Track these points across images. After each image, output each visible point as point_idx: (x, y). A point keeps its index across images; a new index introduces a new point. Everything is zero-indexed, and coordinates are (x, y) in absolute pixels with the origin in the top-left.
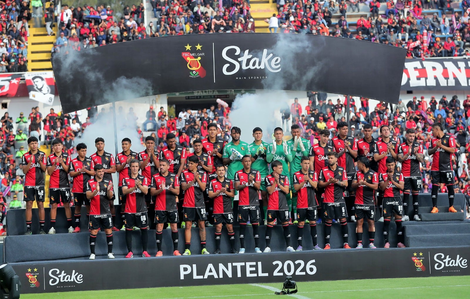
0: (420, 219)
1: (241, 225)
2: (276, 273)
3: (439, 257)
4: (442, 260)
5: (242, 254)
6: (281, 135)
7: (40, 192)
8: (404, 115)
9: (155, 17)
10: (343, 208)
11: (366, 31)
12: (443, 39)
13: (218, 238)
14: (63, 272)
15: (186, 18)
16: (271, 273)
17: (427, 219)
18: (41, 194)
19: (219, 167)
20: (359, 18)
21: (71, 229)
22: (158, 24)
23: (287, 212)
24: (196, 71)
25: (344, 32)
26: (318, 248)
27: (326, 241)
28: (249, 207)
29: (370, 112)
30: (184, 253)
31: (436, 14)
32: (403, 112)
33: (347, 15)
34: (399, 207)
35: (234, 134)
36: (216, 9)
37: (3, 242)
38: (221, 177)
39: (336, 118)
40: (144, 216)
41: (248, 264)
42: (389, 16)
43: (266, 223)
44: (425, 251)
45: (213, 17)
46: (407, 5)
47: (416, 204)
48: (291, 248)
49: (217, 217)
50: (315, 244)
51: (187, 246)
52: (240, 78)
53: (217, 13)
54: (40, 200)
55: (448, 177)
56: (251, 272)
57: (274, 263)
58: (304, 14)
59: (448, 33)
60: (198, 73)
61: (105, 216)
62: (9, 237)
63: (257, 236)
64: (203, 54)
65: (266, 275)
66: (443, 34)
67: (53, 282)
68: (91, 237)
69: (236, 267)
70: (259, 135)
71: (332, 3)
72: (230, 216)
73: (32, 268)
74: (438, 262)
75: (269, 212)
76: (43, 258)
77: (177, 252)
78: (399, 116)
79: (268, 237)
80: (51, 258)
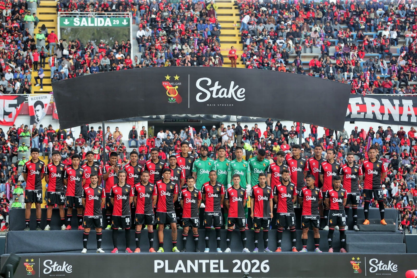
0: (359, 229)
1: (206, 229)
2: (235, 270)
3: (374, 262)
4: (376, 264)
5: (207, 253)
6: (241, 153)
7: (39, 194)
8: (346, 141)
9: (140, 52)
10: (293, 218)
11: (316, 70)
12: (382, 78)
13: (185, 238)
14: (56, 263)
15: (166, 54)
16: (231, 270)
17: (365, 229)
18: (39, 196)
19: (189, 179)
20: (312, 59)
21: (64, 227)
22: (142, 58)
23: (244, 219)
24: (174, 98)
25: (299, 70)
26: (268, 251)
27: (278, 245)
28: (213, 214)
29: (318, 138)
30: (158, 250)
31: (377, 58)
32: (345, 139)
33: (302, 56)
34: (343, 218)
35: (202, 151)
36: (192, 47)
37: (5, 237)
38: (191, 187)
39: (289, 142)
40: (128, 219)
41: (212, 262)
42: (337, 57)
43: (227, 228)
44: (362, 257)
45: (189, 53)
46: (353, 49)
47: (356, 216)
48: (246, 250)
49: (185, 221)
50: (266, 247)
51: (160, 245)
52: (211, 105)
53: (192, 50)
54: (38, 202)
55: (379, 194)
56: (215, 268)
57: (234, 261)
58: (265, 54)
59: (386, 74)
60: (175, 99)
61: (97, 217)
62: (11, 232)
63: (219, 238)
64: (180, 84)
65: (227, 271)
66: (383, 74)
67: (46, 271)
68: (84, 235)
69: (202, 264)
70: (222, 152)
71: (289, 45)
72: (196, 221)
73: (30, 258)
74: (372, 266)
75: (229, 219)
76: (39, 251)
77: (152, 250)
78: (343, 142)
79: (228, 240)
80: (45, 251)
